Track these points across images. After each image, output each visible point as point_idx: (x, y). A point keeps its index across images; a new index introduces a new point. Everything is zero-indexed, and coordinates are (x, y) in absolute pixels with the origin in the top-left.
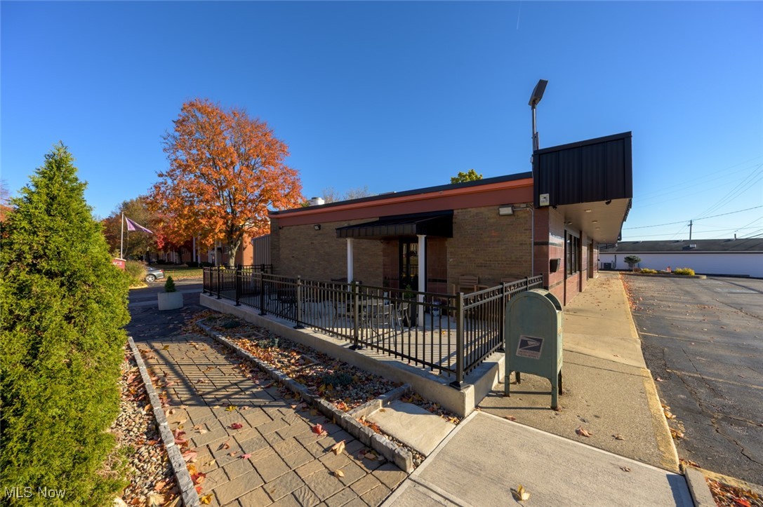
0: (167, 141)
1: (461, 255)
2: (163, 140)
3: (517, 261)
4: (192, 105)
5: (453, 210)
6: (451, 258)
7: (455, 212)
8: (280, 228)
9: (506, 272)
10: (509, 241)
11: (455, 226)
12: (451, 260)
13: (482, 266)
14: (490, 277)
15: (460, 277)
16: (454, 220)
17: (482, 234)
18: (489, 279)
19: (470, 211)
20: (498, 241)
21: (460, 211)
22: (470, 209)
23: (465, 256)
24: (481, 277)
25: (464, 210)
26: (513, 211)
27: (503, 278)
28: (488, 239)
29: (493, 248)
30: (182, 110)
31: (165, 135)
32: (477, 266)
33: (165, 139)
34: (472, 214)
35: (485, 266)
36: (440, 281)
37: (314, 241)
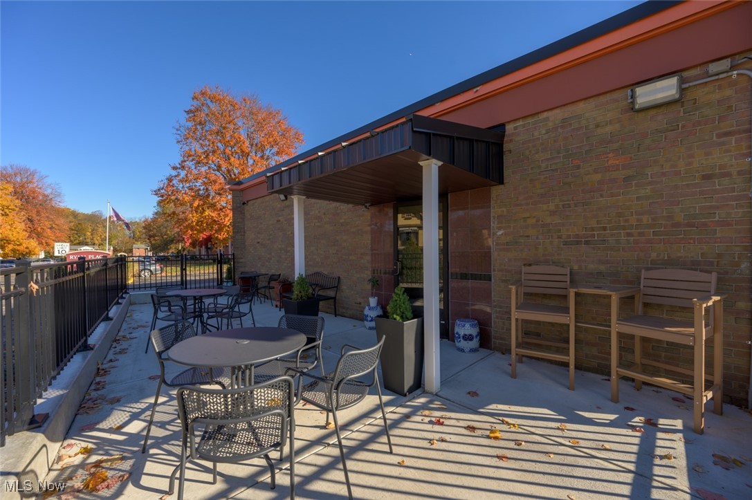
0: (179, 132)
1: (525, 219)
2: (175, 131)
3: (690, 225)
4: (203, 94)
5: (502, 126)
6: (500, 228)
7: (509, 128)
8: (244, 204)
9: (654, 255)
10: (663, 174)
11: (507, 159)
12: (500, 233)
13: (578, 243)
14: (602, 268)
15: (524, 269)
16: (506, 147)
17: (578, 167)
18: (600, 273)
19: (547, 119)
20: (627, 179)
21: (520, 123)
22: (545, 115)
23: (533, 221)
24: (576, 267)
25: (530, 120)
26: (682, 91)
27: (648, 269)
28: (598, 177)
29: (612, 195)
30: (193, 99)
31: (178, 127)
32: (566, 243)
33: (177, 130)
34: (550, 124)
35: (587, 243)
36: (475, 277)
37: (280, 218)
